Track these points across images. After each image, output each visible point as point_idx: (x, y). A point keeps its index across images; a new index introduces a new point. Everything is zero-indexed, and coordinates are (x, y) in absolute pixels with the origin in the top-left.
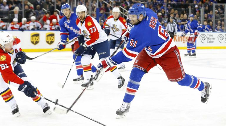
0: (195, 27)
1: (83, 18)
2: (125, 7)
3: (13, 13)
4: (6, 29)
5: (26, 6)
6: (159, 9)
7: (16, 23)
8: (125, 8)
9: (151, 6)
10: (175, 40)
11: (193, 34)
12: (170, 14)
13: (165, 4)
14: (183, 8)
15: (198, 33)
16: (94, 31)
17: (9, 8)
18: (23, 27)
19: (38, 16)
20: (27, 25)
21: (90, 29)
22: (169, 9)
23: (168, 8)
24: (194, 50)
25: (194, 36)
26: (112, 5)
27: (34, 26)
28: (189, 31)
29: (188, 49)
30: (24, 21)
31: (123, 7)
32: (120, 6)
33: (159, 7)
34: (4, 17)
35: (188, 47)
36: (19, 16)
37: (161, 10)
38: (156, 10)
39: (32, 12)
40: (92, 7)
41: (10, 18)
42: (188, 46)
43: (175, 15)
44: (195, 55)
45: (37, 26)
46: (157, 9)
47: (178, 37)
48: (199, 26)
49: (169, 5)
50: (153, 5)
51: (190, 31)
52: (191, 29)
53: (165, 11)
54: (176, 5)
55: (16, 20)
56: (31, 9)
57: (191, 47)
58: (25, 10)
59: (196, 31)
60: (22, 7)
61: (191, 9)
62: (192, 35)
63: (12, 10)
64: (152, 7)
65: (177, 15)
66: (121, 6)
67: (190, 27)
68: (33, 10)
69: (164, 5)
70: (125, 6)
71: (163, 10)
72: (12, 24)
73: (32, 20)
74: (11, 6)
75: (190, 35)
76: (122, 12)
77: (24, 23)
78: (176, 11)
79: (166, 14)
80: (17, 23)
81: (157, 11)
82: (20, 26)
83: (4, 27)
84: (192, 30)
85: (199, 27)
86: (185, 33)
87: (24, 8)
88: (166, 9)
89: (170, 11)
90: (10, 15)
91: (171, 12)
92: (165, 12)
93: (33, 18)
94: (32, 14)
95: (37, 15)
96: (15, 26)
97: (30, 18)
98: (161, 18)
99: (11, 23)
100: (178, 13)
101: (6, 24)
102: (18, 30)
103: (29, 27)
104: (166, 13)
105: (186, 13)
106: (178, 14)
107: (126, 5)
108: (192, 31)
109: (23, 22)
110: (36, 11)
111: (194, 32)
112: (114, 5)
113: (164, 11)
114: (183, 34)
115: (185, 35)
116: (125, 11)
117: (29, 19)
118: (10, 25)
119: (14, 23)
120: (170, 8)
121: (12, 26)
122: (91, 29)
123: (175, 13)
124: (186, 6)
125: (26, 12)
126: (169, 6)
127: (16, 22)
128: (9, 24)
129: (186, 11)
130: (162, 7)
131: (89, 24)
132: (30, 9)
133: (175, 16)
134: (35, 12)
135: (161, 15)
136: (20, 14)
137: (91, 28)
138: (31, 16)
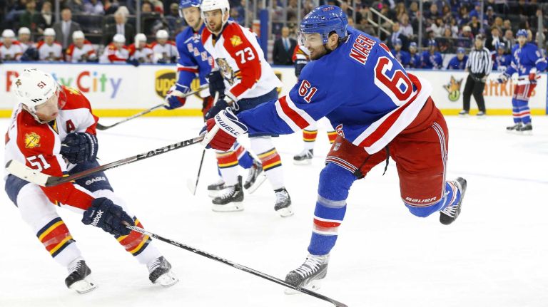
0: (531, 61)
1: (215, 27)
2: (383, 11)
3: (113, 22)
4: (96, 61)
5: (146, 6)
6: (465, 17)
7: (120, 45)
8: (384, 14)
9: (446, 9)
10: (504, 93)
11: (526, 77)
12: (491, 30)
13: (480, 6)
14: (524, 14)
15: (537, 76)
16: (250, 59)
17: (104, 9)
18: (138, 55)
19: (174, 29)
20: (148, 51)
21: (237, 54)
22: (490, 17)
23: (487, 13)
24: (528, 117)
25: (529, 83)
26: (352, 5)
27: (164, 54)
28: (517, 70)
29: (515, 115)
30: (141, 41)
31: (379, 11)
32: (372, 9)
33: (464, 11)
34: (91, 31)
35: (514, 110)
36: (126, 27)
37: (470, 19)
38: (457, 18)
39: (161, 19)
40: (303, 10)
41: (107, 33)
42: (515, 108)
43: (504, 31)
44: (530, 128)
45: (171, 53)
46: (461, 16)
47: (511, 86)
48: (541, 57)
49: (490, 8)
50: (450, 6)
51: (519, 69)
52: (522, 67)
53: (481, 21)
54: (506, 8)
55: (119, 38)
56: (158, 13)
57: (520, 108)
58: (143, 15)
59: (533, 71)
60: (135, 7)
61: (544, 18)
62: (523, 79)
63: (112, 15)
64: (449, 11)
65: (509, 32)
66: (374, 8)
67: (518, 61)
68: (162, 16)
69: (477, 8)
70: (384, 7)
71: (474, 18)
72: (110, 49)
73: (160, 39)
74: (109, 5)
75: (519, 80)
76: (377, 22)
77: (140, 45)
78: (507, 22)
79: (482, 30)
80: (123, 45)
81: (459, 22)
82: (131, 54)
83: (93, 56)
84: (524, 67)
85: (539, 60)
86: (508, 75)
87: (141, 9)
88: (481, 16)
89: (491, 20)
90: (107, 26)
91: (494, 25)
92: (479, 24)
93: (162, 34)
94: (160, 25)
95: (171, 27)
96: (117, 54)
97: (155, 34)
98: (471, 39)
99: (108, 47)
100: (510, 28)
101: (96, 47)
102: (124, 62)
103: (151, 57)
104: (482, 25)
105: (530, 26)
106: (512, 30)
107: (386, 6)
108: (524, 70)
109: (137, 44)
110: (169, 17)
111: (527, 73)
112: (357, 5)
113: (477, 21)
114: (503, 77)
115: (506, 79)
116: (383, 21)
117: (153, 36)
118: (107, 52)
119: (116, 45)
120: (493, 14)
121: (112, 52)
122: (240, 55)
123: (503, 27)
124: (530, 11)
125: (144, 19)
126: (490, 10)
127: (121, 43)
128: (104, 48)
129: (529, 23)
130: (473, 12)
131: (236, 41)
132: (154, 13)
133: (504, 34)
134: (167, 19)
135: (468, 32)
136: (130, 25)
137: (241, 52)
138: (157, 30)
